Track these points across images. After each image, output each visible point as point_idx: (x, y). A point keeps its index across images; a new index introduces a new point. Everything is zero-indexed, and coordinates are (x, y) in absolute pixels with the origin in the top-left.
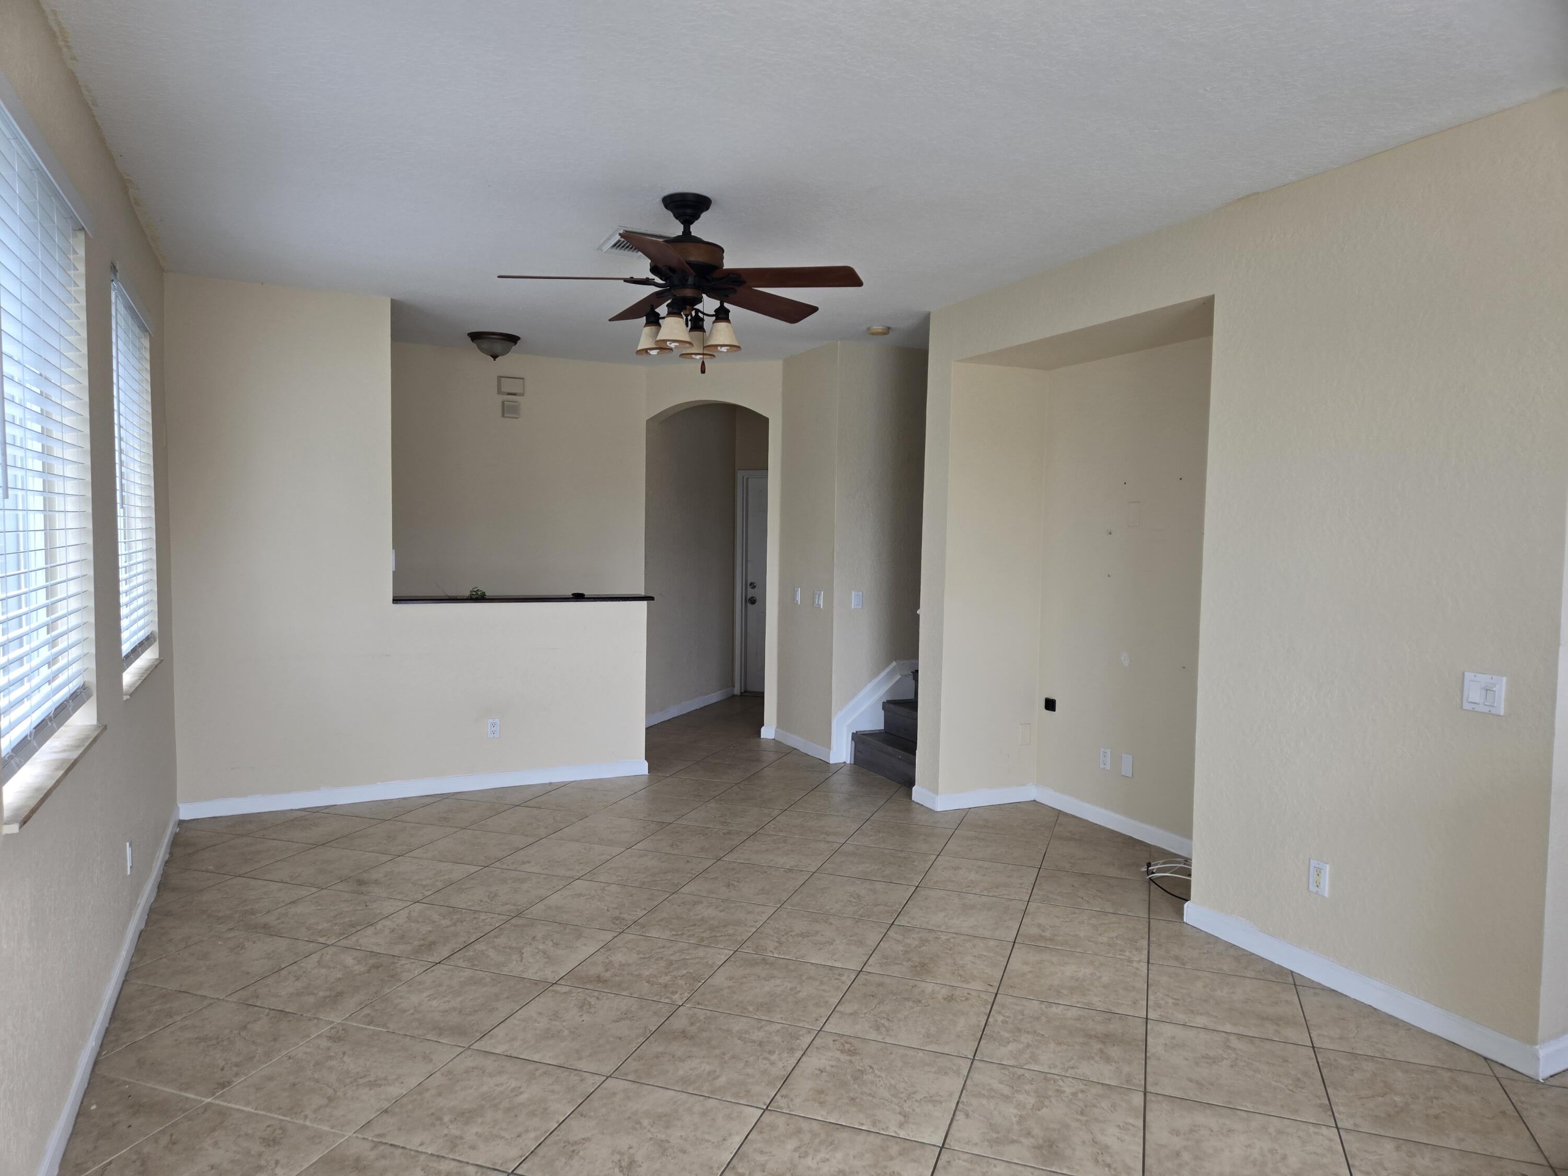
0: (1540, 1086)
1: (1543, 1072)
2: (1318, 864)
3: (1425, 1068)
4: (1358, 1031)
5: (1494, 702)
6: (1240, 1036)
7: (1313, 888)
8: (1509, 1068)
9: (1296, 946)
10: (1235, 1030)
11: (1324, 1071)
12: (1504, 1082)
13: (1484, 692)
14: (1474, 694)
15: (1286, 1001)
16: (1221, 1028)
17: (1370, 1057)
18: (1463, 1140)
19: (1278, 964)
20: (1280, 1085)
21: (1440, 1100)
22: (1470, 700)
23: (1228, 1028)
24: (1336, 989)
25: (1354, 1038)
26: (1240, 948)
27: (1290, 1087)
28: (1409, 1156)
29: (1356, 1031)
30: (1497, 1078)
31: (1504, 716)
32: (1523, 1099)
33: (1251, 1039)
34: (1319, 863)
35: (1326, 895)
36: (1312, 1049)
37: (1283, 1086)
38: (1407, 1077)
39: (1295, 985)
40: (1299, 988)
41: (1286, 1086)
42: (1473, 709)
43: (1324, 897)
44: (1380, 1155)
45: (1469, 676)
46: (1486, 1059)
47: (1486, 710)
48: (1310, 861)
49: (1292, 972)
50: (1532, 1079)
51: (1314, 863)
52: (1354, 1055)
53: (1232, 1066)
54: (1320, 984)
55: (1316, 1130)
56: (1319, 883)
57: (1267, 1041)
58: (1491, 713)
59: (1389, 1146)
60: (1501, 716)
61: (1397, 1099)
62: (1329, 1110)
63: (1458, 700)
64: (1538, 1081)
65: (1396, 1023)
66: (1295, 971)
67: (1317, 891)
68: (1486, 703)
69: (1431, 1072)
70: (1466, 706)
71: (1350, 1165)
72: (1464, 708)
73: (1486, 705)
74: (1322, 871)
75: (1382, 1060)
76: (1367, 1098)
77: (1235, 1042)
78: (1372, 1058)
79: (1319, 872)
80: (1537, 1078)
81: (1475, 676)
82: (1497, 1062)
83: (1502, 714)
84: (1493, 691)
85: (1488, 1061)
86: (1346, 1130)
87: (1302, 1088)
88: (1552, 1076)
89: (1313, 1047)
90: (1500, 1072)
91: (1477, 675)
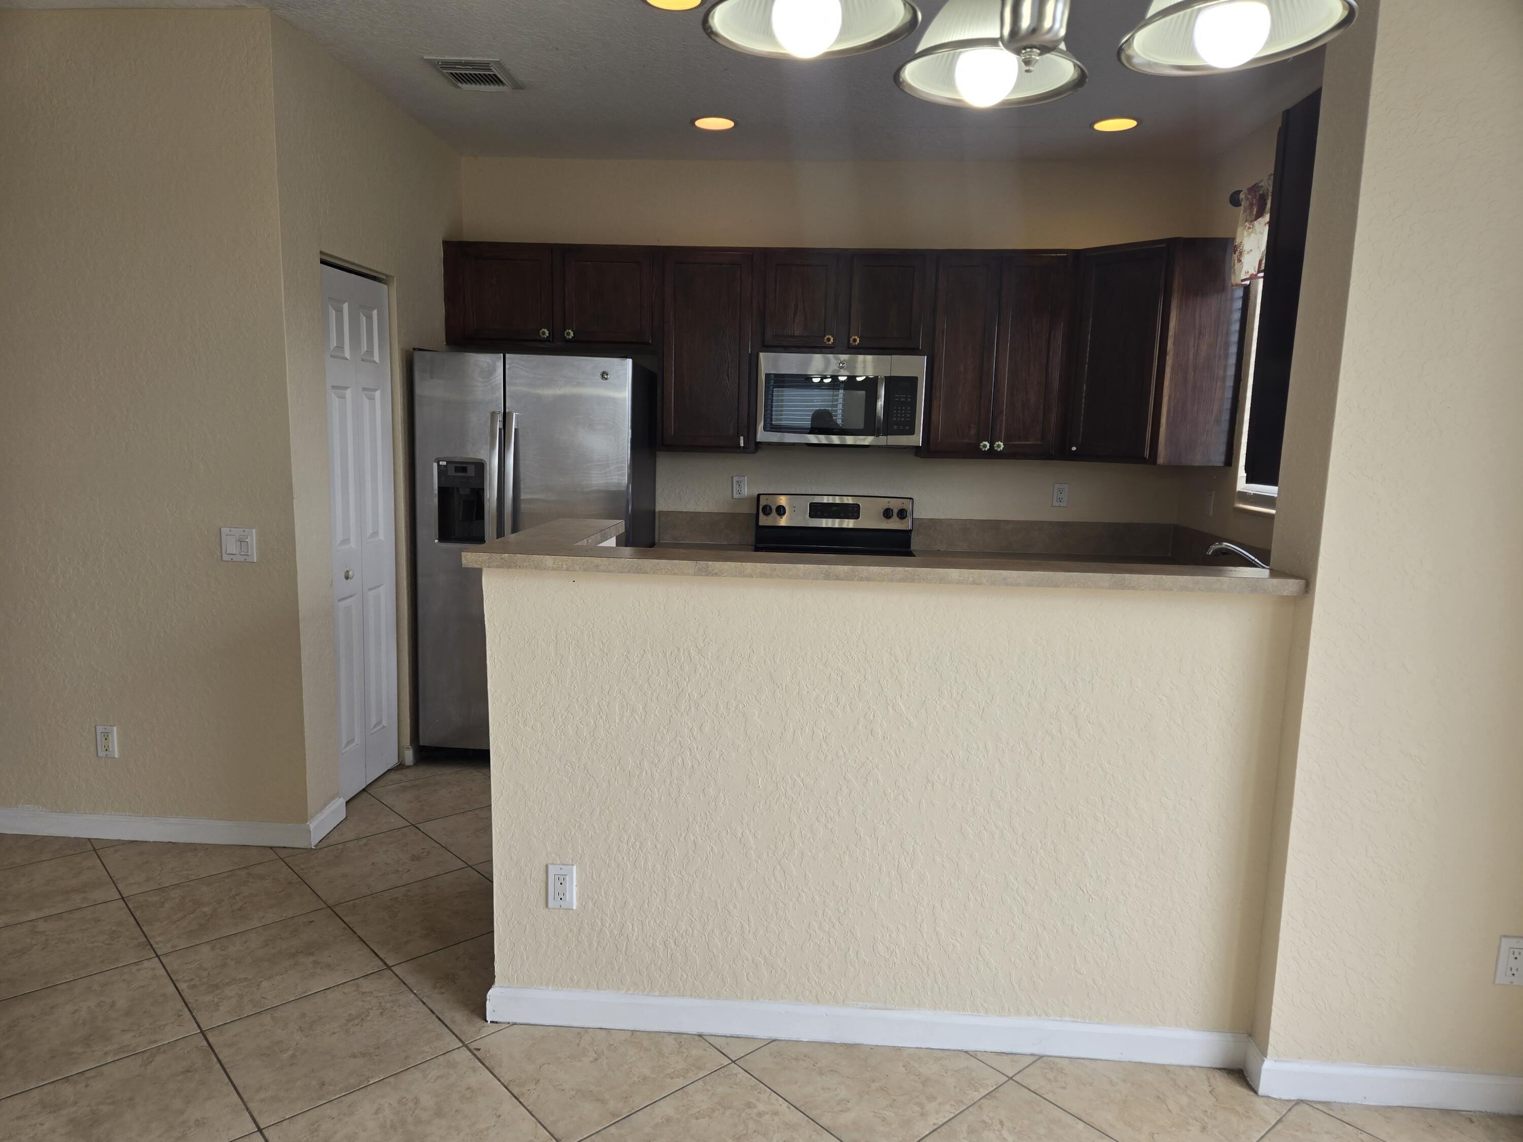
0: (313, 852)
1: (315, 839)
2: (105, 729)
3: (225, 875)
4: (161, 867)
5: (248, 552)
6: (46, 918)
7: (102, 753)
8: (289, 848)
9: (91, 814)
10: (41, 915)
11: (137, 914)
12: (287, 860)
13: (239, 543)
14: (231, 546)
15: (89, 868)
16: (25, 919)
17: (177, 885)
18: (263, 917)
19: (74, 838)
20: (96, 944)
21: (241, 895)
22: (227, 553)
23: (33, 915)
24: (134, 839)
25: (159, 875)
26: (29, 835)
27: (107, 942)
28: (223, 950)
29: (160, 869)
30: (282, 859)
31: (257, 562)
32: (302, 866)
33: (59, 916)
34: (106, 727)
35: (116, 756)
36: (121, 900)
37: (100, 944)
38: (212, 888)
39: (95, 850)
40: (99, 852)
41: (103, 943)
42: (232, 559)
43: (115, 758)
44: (199, 960)
45: (225, 530)
46: (271, 848)
47: (242, 559)
48: (96, 727)
49: (89, 839)
50: (306, 849)
51: (100, 729)
52: (162, 889)
53: (43, 949)
54: (119, 840)
55: (138, 967)
56: (108, 747)
57: (75, 911)
58: (247, 561)
59: (206, 949)
60: (254, 563)
61: (205, 909)
62: (147, 945)
63: (218, 554)
64: (312, 848)
65: (193, 847)
66: (92, 837)
67: (107, 755)
68: (241, 553)
69: (231, 876)
70: (226, 557)
71: (174, 980)
72: (224, 559)
73: (242, 555)
74: (110, 735)
75: (187, 884)
76: (179, 920)
77: (42, 926)
78: (178, 885)
79: (106, 736)
80: (309, 847)
81: (230, 530)
82: (280, 847)
83: (255, 561)
84: (246, 542)
85: (274, 849)
86: (166, 955)
87: (119, 937)
88: (320, 842)
89: (123, 898)
90: (283, 854)
91: (232, 529)
